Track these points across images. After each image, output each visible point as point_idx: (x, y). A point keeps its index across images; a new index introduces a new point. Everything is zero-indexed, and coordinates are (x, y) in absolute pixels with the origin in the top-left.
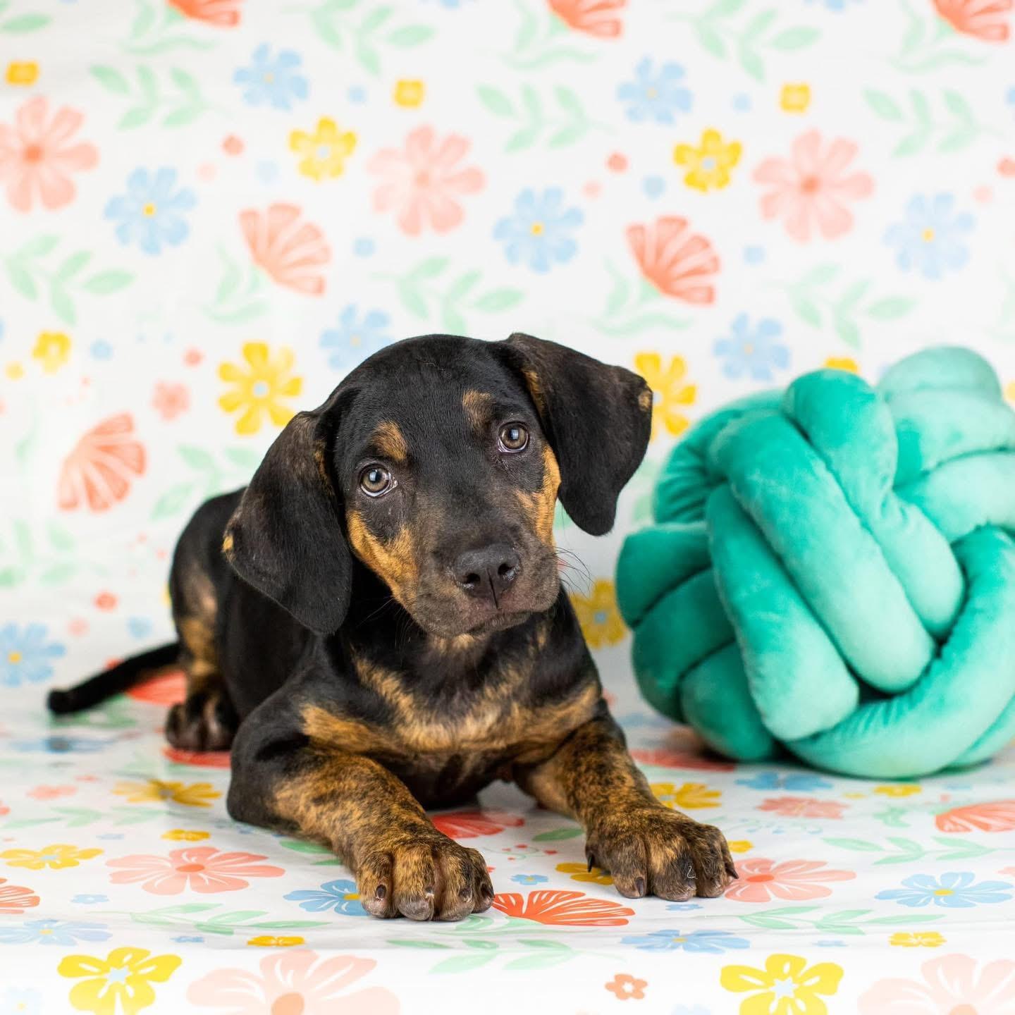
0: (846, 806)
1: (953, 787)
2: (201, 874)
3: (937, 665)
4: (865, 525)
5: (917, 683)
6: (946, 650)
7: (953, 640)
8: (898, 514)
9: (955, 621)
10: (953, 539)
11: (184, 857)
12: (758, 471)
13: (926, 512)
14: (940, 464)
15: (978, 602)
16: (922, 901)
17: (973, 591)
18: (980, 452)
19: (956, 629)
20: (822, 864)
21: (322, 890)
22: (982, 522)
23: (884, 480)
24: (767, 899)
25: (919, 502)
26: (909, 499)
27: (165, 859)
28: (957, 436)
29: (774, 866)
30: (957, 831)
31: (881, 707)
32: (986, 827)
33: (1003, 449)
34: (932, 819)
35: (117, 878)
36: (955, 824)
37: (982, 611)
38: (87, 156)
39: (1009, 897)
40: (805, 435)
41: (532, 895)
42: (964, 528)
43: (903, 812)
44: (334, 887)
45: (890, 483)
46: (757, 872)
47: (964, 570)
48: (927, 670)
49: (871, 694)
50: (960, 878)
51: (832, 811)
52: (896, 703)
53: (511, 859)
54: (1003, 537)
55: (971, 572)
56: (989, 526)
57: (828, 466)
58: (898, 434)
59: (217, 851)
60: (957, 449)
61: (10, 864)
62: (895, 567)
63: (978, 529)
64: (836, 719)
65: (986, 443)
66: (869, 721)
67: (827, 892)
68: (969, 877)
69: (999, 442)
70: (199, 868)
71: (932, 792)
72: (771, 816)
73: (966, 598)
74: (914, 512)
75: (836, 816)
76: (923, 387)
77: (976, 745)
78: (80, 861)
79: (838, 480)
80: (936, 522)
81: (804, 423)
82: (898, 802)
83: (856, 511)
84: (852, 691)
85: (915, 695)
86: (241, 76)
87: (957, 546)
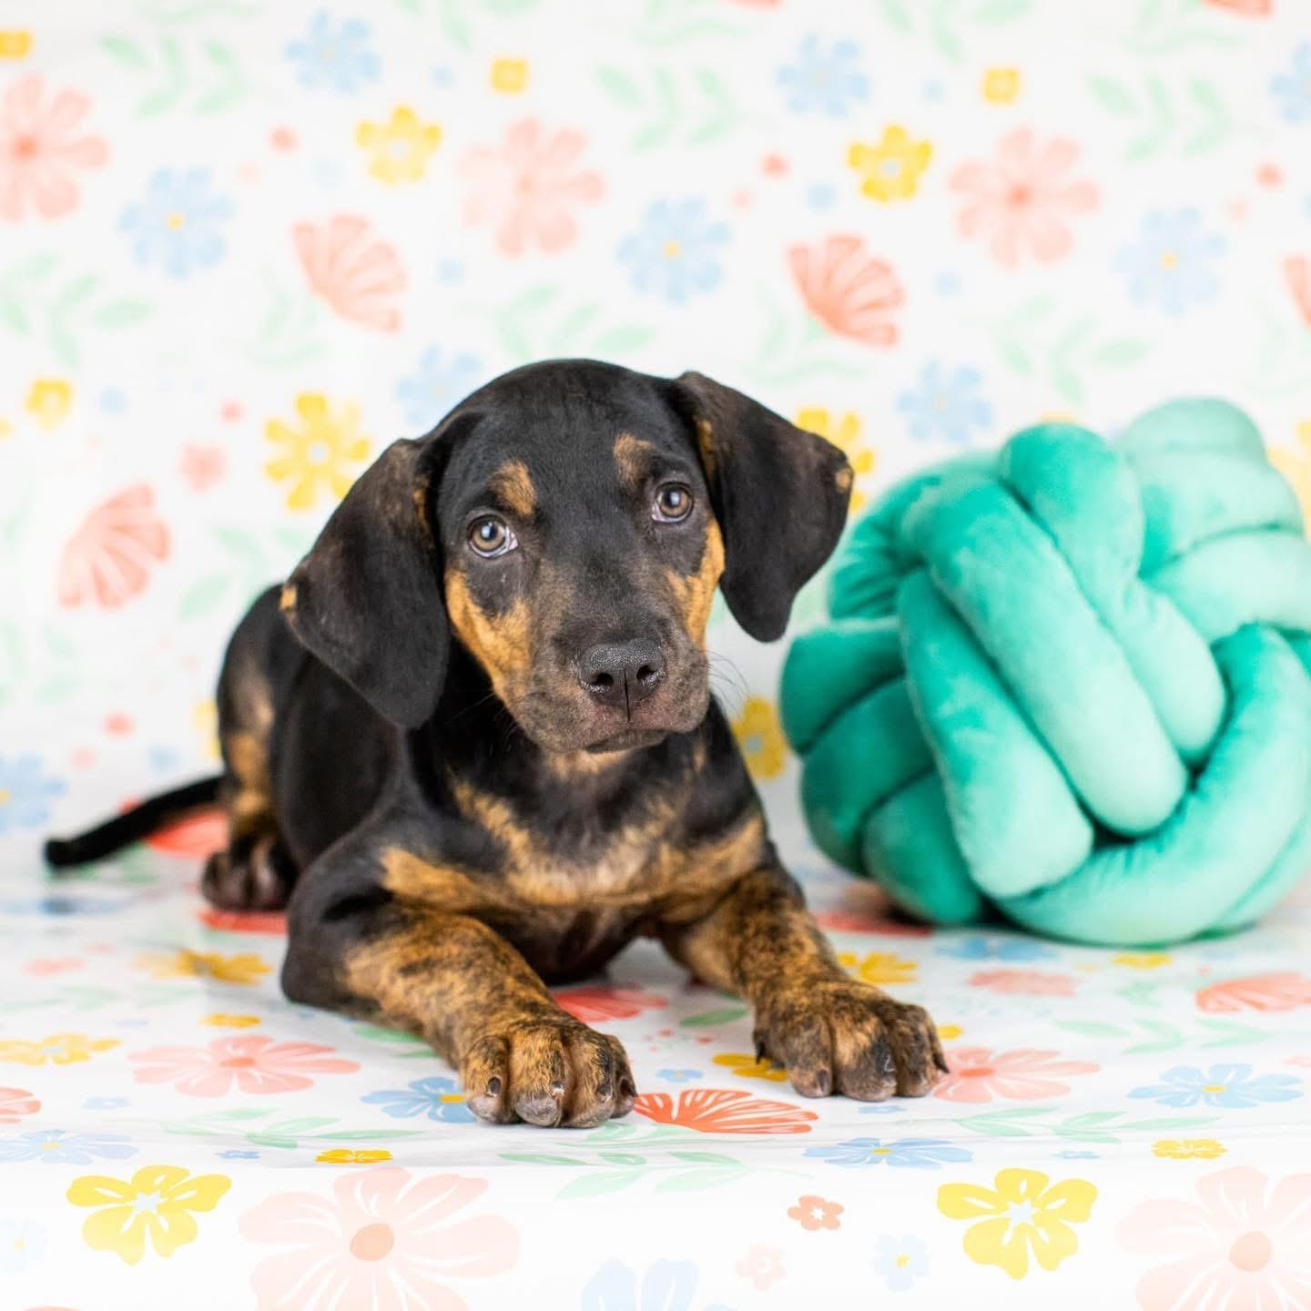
0: (1079, 981)
1: (1212, 956)
2: (251, 1070)
3: (1193, 802)
4: (1104, 621)
5: (1167, 824)
6: (1206, 783)
7: (1215, 769)
8: (1144, 607)
9: (1215, 744)
10: (1213, 640)
11: (229, 1049)
12: (966, 549)
13: (1179, 606)
14: (1196, 545)
15: (1244, 719)
16: (1188, 1100)
17: (1237, 704)
18: (1246, 530)
19: (1217, 755)
20: (1054, 1054)
21: (411, 1090)
22: (1248, 619)
23: (1126, 563)
24: (985, 1099)
25: (1169, 591)
26: (1158, 589)
27: (206, 1050)
28: (1217, 508)
29: (993, 1057)
30: (1224, 1011)
31: (1120, 855)
32: (1259, 1006)
33: (1273, 527)
34: (1189, 999)
35: (142, 1076)
36: (1220, 1002)
38: (94, 152)
39: (1297, 1095)
40: (1026, 505)
41: (684, 1095)
42: (1227, 627)
43: (1152, 987)
44: (426, 1087)
45: (1135, 567)
46: (971, 1064)
47: (1226, 678)
48: (1179, 808)
49: (1108, 838)
50: (1234, 1071)
51: (1061, 986)
52: (1140, 851)
53: (653, 1049)
54: (1274, 639)
55: (1236, 681)
56: (1257, 624)
57: (1055, 540)
58: (1145, 504)
59: (271, 1041)
60: (1218, 525)
62: (1141, 674)
63: (1244, 629)
64: (1064, 872)
65: (1254, 515)
66: (1106, 870)
67: (1064, 1090)
68: (1244, 1069)
69: (1270, 515)
70: (247, 1062)
71: (1187, 962)
73: (1228, 716)
74: (1164, 605)
75: (1067, 993)
76: (1174, 448)
77: (1239, 904)
78: (93, 1052)
79: (1068, 561)
80: (1191, 616)
81: (1024, 488)
82: (1144, 975)
83: (1093, 604)
84: (1085, 834)
85: (1165, 839)
86: (294, 51)
87: (1217, 648)
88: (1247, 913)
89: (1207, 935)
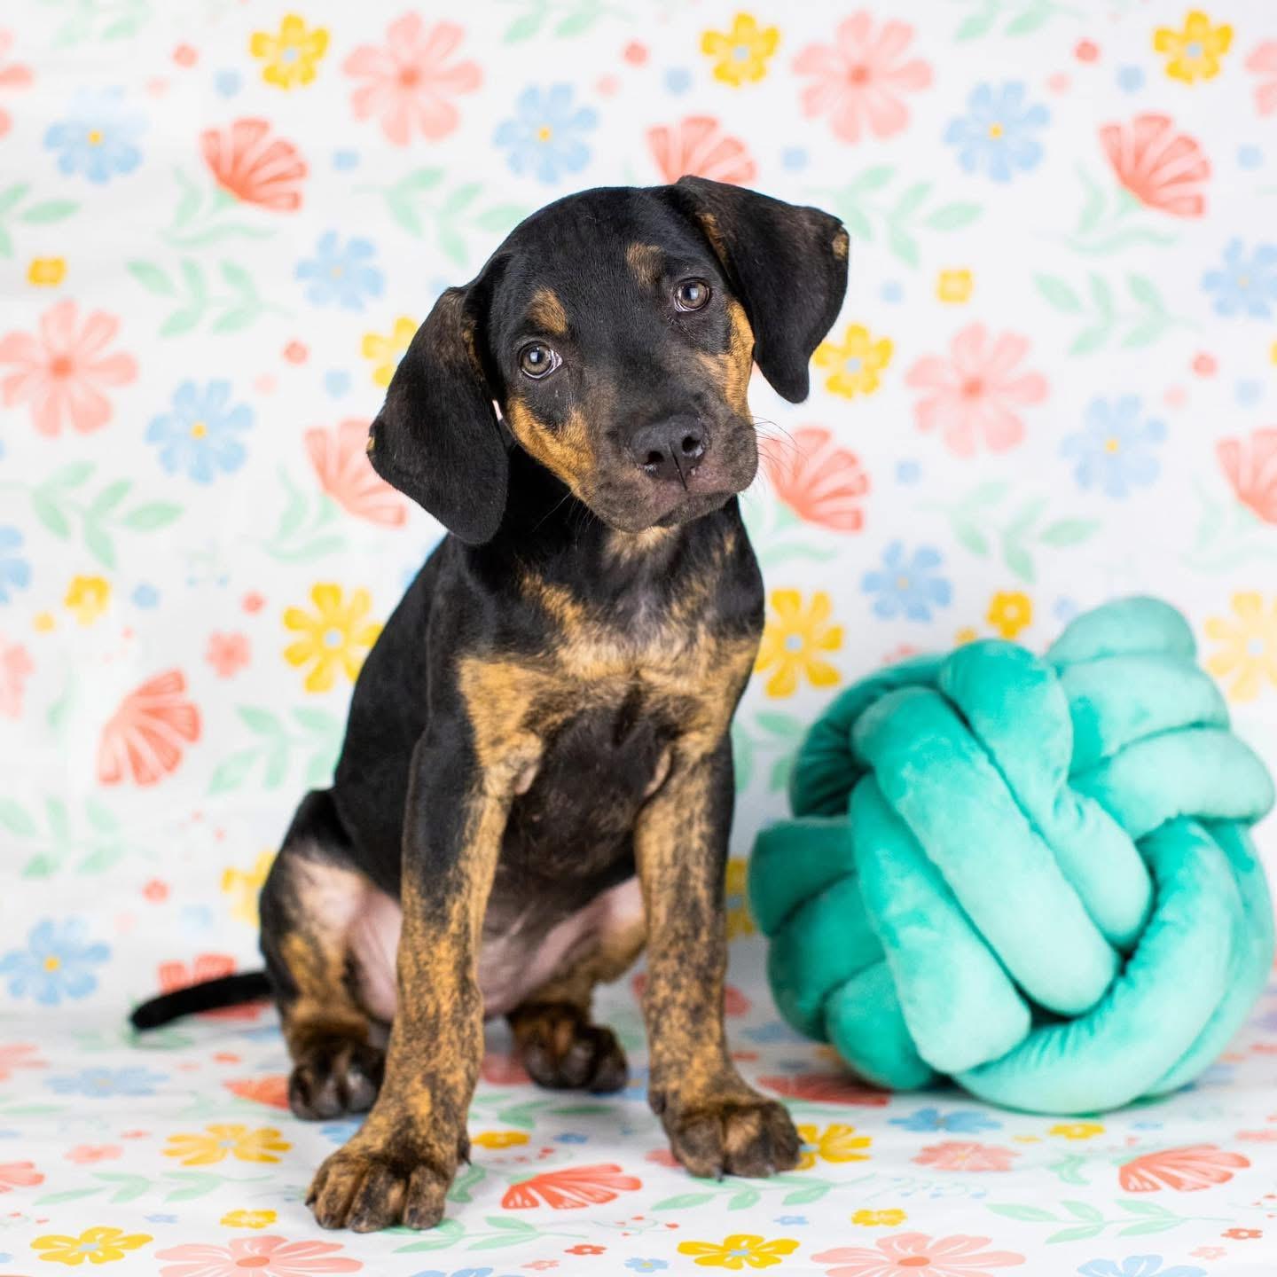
0: (1015, 1155)
1: (1140, 1126)
2: (265, 1270)
3: (1121, 986)
4: (1036, 828)
5: (1098, 1006)
6: (1132, 968)
7: (1140, 956)
8: (1074, 812)
9: (1141, 933)
10: (1140, 833)
11: (246, 1247)
12: (909, 766)
13: (1106, 806)
14: (1123, 748)
15: (1167, 913)
17: (1162, 897)
18: (1171, 730)
19: (1144, 943)
20: (986, 1241)
22: (1172, 813)
23: (1057, 772)
25: (1100, 795)
26: (1086, 792)
27: (226, 1251)
28: (1142, 714)
29: (930, 1244)
30: (1145, 1190)
31: (1057, 1033)
32: (1177, 1184)
33: (1198, 725)
34: (1114, 1173)
36: (1142, 1179)
37: (1172, 924)
38: (124, 369)
40: (965, 721)
42: (1151, 823)
43: (1082, 1160)
45: (1064, 775)
46: (910, 1252)
47: (1152, 871)
48: (1110, 990)
49: (1044, 1017)
50: (1145, 1263)
51: (997, 1161)
52: (1073, 1028)
53: (625, 1234)
54: (1196, 830)
55: (1162, 873)
56: (1181, 818)
57: (992, 760)
58: (1074, 714)
59: (285, 1241)
60: (1143, 729)
61: (42, 1257)
62: (1071, 875)
63: (1169, 822)
64: (1005, 1049)
65: (1178, 718)
66: (1044, 1046)
68: (1155, 1260)
69: (1193, 717)
70: (262, 1261)
71: (1117, 1130)
72: (927, 1173)
73: (1154, 906)
74: (1092, 808)
75: (1002, 1168)
76: (1104, 654)
77: (1167, 1075)
78: (124, 1251)
79: (1003, 775)
80: (1118, 817)
81: (964, 707)
82: (1077, 1147)
83: (1026, 812)
84: (1023, 1016)
85: (1096, 1021)
86: (303, 271)
87: (1143, 844)
88: (1178, 1079)
89: (1142, 1101)
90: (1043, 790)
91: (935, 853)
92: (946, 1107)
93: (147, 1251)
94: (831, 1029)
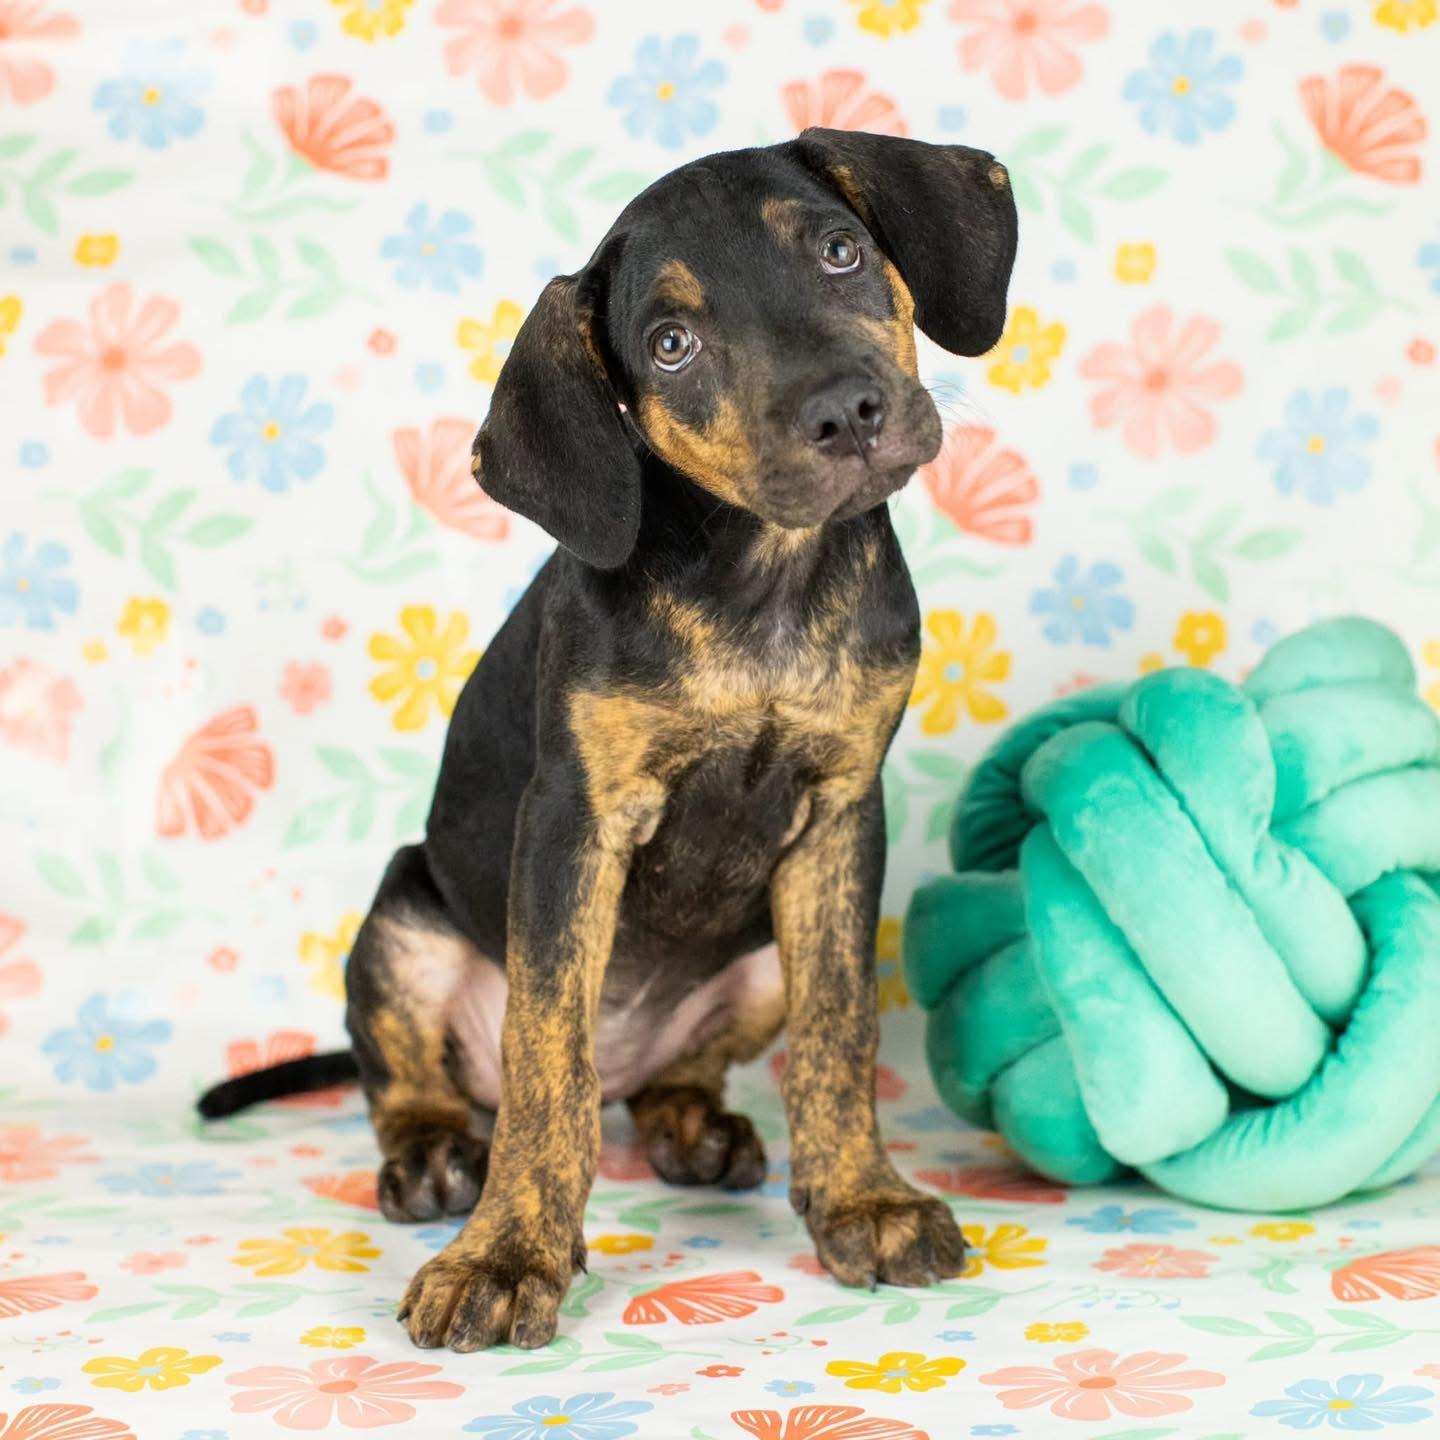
0: (1215, 1259)
1: (1355, 1224)
2: (351, 1396)
3: (1332, 1064)
4: (1233, 884)
5: (1306, 1086)
6: (1345, 1044)
7: (1353, 1029)
8: (1277, 865)
9: (1354, 1004)
10: (1352, 891)
11: (330, 1370)
12: (1088, 811)
13: (1313, 858)
14: (1332, 792)
15: (1383, 981)
16: (1313, 1417)
17: (1377, 962)
18: (1387, 771)
19: (1358, 1015)
20: (1179, 1359)
21: (515, 1414)
22: (1390, 867)
23: (1258, 819)
24: (1106, 1415)
25: (1304, 844)
26: (1292, 841)
27: (306, 1374)
28: (1355, 753)
29: (1116, 1363)
30: (1361, 1299)
31: (1259, 1118)
32: (1398, 1292)
33: (1418, 764)
34: (1326, 1279)
35: (241, 1404)
36: (1358, 1286)
37: (1390, 992)
38: (186, 361)
39: (1425, 1413)
40: (1151, 761)
41: (794, 1413)
42: (1368, 877)
43: (1289, 1265)
44: (530, 1408)
45: (1265, 823)
46: (1093, 1372)
47: (1367, 933)
48: (1319, 1070)
49: (1244, 1100)
50: (1363, 1384)
51: (1193, 1266)
52: (1278, 1112)
53: (765, 1353)
54: (1418, 885)
55: (1377, 936)
56: (1399, 871)
57: (1183, 807)
58: (1276, 756)
59: (376, 1362)
60: (1355, 770)
61: (96, 1382)
62: (1273, 936)
63: (1385, 877)
64: (1199, 1138)
65: (1394, 758)
66: (1244, 1135)
67: (1187, 1404)
68: (1375, 1380)
69: (1412, 756)
70: (350, 1386)
71: (1327, 1230)
72: (1110, 1280)
73: (1369, 973)
74: (1298, 862)
75: (1200, 1274)
76: (1311, 684)
77: (1388, 1163)
78: (190, 1375)
79: (1195, 823)
80: (1328, 873)
81: (1149, 743)
82: (1283, 1249)
83: (1222, 867)
84: (1220, 1099)
85: (1303, 1104)
86: (389, 249)
87: (1356, 901)
88: (1398, 1171)
89: (1357, 1196)
90: (1241, 839)
91: (1118, 913)
92: (1131, 1204)
93: (217, 1373)
94: (1000, 1116)
